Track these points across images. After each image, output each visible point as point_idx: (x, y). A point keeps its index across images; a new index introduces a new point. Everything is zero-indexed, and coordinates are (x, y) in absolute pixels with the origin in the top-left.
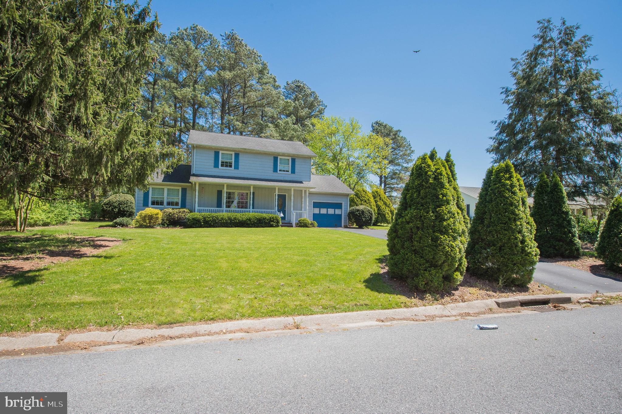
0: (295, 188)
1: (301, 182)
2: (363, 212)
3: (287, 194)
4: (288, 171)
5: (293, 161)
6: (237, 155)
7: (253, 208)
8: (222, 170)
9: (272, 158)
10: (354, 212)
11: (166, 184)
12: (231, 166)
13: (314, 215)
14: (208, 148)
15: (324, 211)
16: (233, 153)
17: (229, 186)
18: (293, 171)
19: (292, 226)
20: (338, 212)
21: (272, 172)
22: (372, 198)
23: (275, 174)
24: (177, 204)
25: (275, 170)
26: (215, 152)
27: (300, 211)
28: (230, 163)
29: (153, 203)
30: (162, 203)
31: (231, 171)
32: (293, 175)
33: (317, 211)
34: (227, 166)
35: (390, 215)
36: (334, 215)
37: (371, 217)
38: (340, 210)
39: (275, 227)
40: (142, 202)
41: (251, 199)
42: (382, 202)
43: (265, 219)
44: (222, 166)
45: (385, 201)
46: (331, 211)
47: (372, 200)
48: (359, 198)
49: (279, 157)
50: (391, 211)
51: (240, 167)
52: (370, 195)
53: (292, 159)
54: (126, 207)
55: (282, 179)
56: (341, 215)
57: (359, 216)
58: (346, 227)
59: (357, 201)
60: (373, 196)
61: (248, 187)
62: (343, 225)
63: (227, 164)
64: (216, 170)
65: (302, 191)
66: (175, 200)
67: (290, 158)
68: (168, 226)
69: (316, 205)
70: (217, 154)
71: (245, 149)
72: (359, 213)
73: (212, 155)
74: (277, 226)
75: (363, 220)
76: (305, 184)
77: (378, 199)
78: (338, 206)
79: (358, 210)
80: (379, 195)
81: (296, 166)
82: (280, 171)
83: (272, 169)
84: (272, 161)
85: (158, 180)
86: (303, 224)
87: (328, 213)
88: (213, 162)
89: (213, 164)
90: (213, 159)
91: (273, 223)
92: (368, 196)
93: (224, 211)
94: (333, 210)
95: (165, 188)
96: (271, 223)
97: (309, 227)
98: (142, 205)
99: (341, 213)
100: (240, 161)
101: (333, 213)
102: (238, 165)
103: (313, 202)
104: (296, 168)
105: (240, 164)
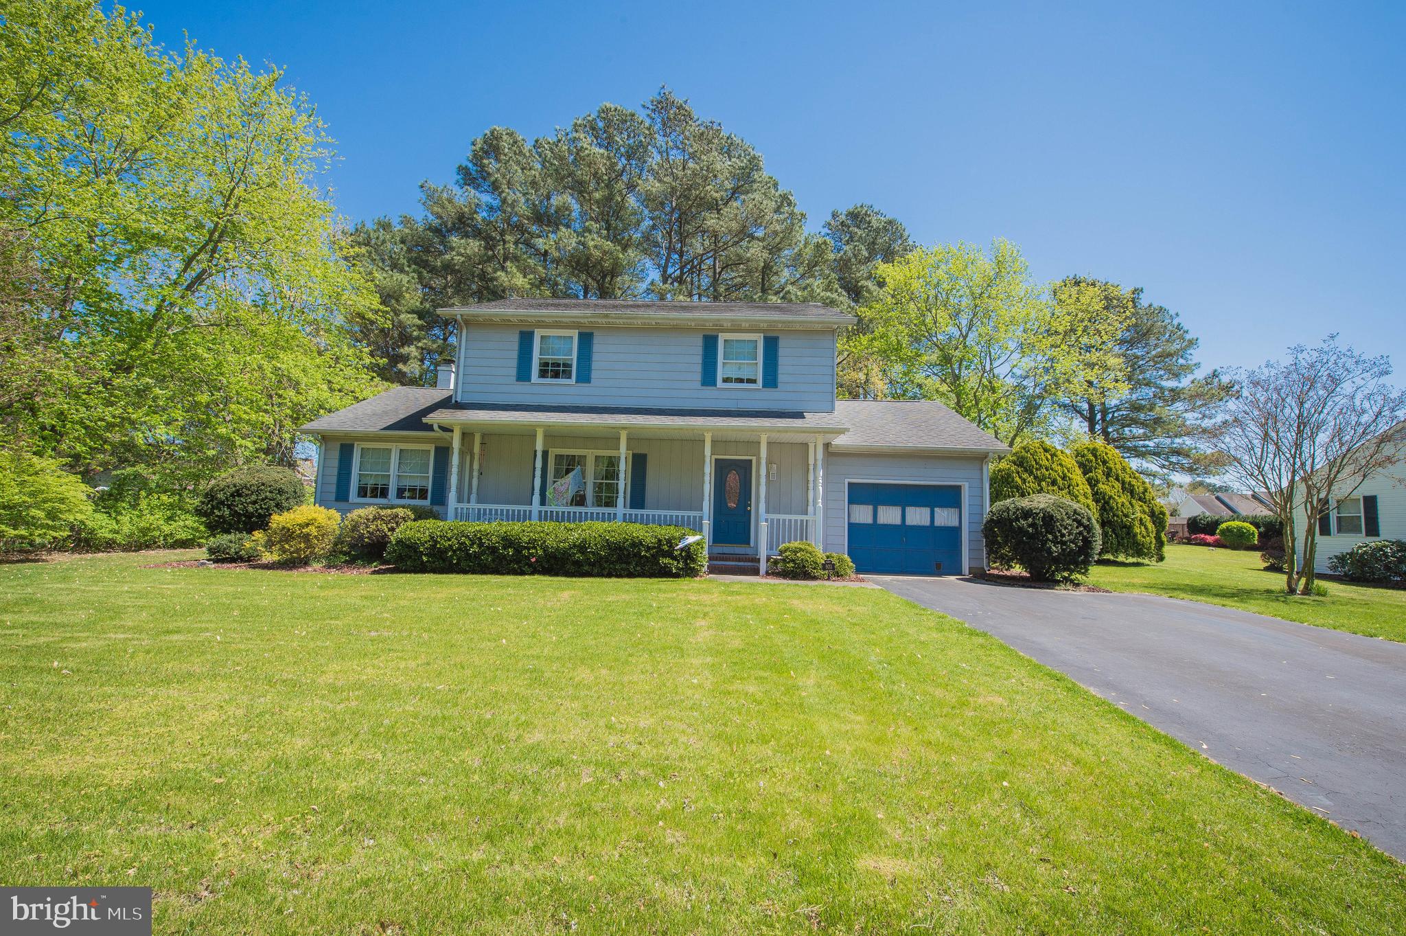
0: (775, 436)
1: (799, 415)
2: (1049, 520)
3: (754, 459)
4: (754, 381)
5: (771, 344)
6: (587, 338)
8: (540, 387)
9: (699, 341)
10: (1011, 521)
11: (399, 437)
12: (567, 375)
13: (854, 528)
14: (504, 324)
15: (889, 515)
16: (575, 333)
17: (553, 436)
18: (771, 380)
19: (755, 572)
20: (945, 517)
21: (698, 385)
22: (1079, 471)
23: (709, 392)
24: (423, 494)
25: (709, 378)
27: (804, 518)
28: (565, 365)
29: (362, 492)
30: (384, 493)
31: (565, 390)
32: (770, 394)
33: (863, 514)
34: (556, 375)
35: (1150, 526)
36: (932, 530)
37: (1085, 540)
38: (953, 512)
39: (677, 576)
40: (333, 488)
42: (1118, 485)
43: (637, 544)
44: (543, 374)
45: (1127, 479)
46: (918, 516)
47: (1077, 476)
48: (1031, 473)
49: (722, 337)
50: (1152, 514)
51: (594, 374)
52: (1070, 462)
53: (766, 339)
54: (254, 503)
55: (732, 406)
56: (955, 532)
57: (1031, 536)
58: (980, 576)
59: (1024, 481)
60: (1081, 465)
62: (966, 567)
63: (553, 370)
64: (523, 387)
65: (806, 445)
66: (418, 483)
67: (759, 338)
69: (858, 494)
70: (526, 339)
71: (607, 315)
72: (1033, 525)
73: (512, 343)
74: (689, 571)
75: (1049, 551)
76: (811, 420)
77: (1099, 474)
78: (949, 496)
79: (1027, 514)
80: (1105, 462)
81: (781, 361)
82: (726, 380)
83: (698, 377)
84: (699, 350)
85: (374, 427)
86: (792, 565)
87: (909, 522)
88: (514, 363)
89: (514, 372)
90: (515, 354)
91: (667, 561)
92: (1061, 465)
93: (535, 514)
94: (926, 511)
95: (395, 448)
96: (664, 561)
97: (814, 578)
98: (333, 497)
99: (956, 523)
100: (595, 357)
101: (926, 522)
102: (589, 370)
103: (850, 484)
104: (781, 370)
105: (594, 365)
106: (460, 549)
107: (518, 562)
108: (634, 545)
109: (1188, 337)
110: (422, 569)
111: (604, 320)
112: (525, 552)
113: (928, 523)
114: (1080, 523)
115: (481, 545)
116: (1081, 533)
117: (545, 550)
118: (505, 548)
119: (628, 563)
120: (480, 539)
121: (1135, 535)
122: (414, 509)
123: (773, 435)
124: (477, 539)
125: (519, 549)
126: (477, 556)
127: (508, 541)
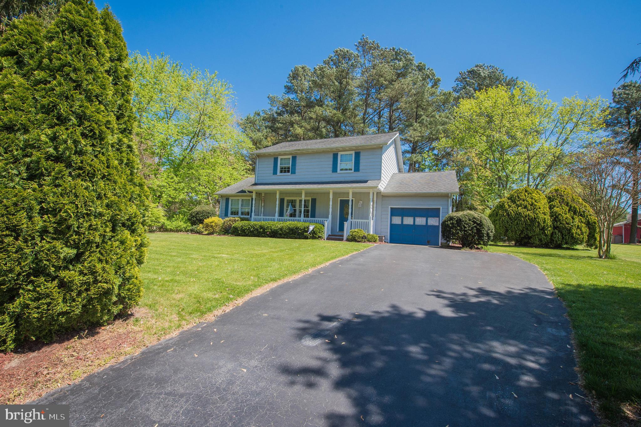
0: (356, 191)
1: (366, 182)
2: (459, 221)
3: (351, 199)
4: (351, 170)
5: (357, 155)
6: (294, 158)
8: (280, 176)
9: (331, 156)
11: (242, 195)
12: (289, 171)
13: (392, 226)
14: (270, 156)
15: (408, 221)
16: (290, 157)
18: (357, 168)
19: (342, 240)
20: (431, 221)
21: (331, 172)
23: (334, 175)
24: (248, 214)
25: (335, 169)
26: (274, 158)
28: (288, 168)
29: (232, 213)
30: (238, 213)
31: (288, 177)
32: (357, 174)
33: (397, 220)
34: (285, 172)
36: (425, 227)
38: (434, 219)
40: (224, 212)
44: (281, 172)
46: (421, 221)
49: (340, 154)
51: (296, 171)
53: (355, 153)
54: (201, 216)
55: (342, 180)
56: (437, 228)
58: (442, 246)
63: (285, 170)
64: (275, 177)
66: (247, 210)
67: (353, 153)
69: (395, 212)
70: (276, 160)
71: (299, 150)
73: (271, 161)
76: (370, 184)
78: (435, 213)
81: (361, 161)
82: (341, 170)
83: (331, 169)
84: (331, 159)
85: (234, 192)
87: (417, 223)
88: (272, 169)
89: (272, 172)
90: (272, 166)
93: (276, 219)
94: (424, 219)
95: (240, 198)
96: (306, 234)
97: (358, 242)
98: (224, 215)
99: (437, 224)
100: (297, 165)
102: (295, 169)
104: (361, 164)
105: (297, 168)
107: (264, 234)
108: (296, 228)
110: (239, 235)
111: (299, 152)
112: (266, 231)
113: (425, 224)
115: (254, 228)
117: (271, 230)
118: (260, 229)
119: (295, 234)
120: (254, 226)
122: (241, 218)
123: (354, 190)
125: (264, 229)
126: (253, 232)
127: (261, 227)
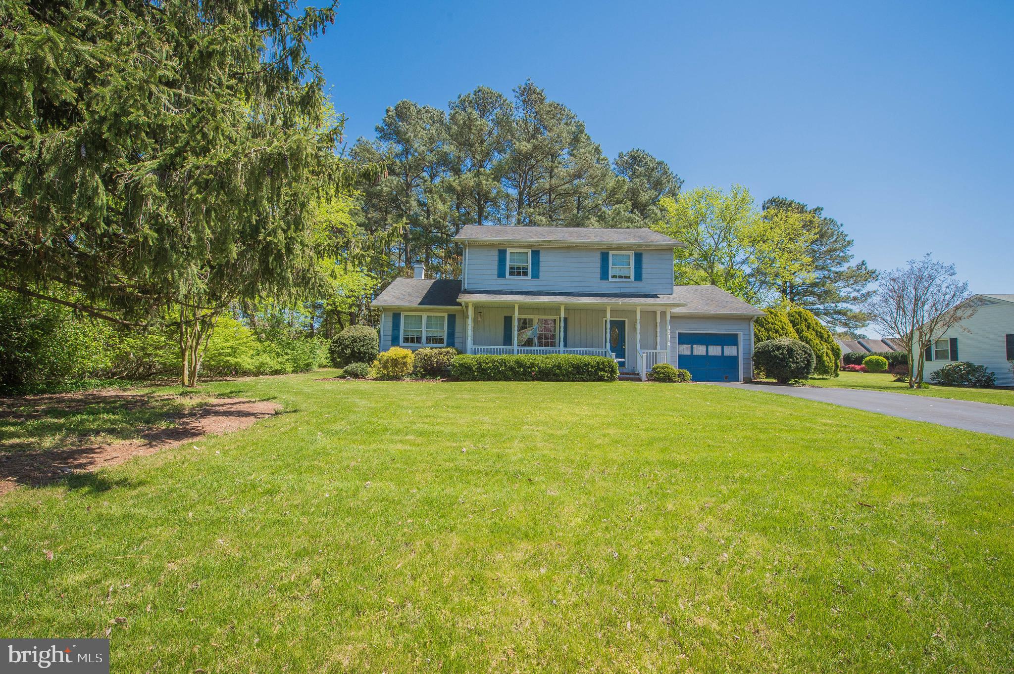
1: (655, 296)
2: (790, 351)
3: (627, 320)
4: (629, 277)
5: (638, 257)
6: (536, 254)
7: (565, 346)
8: (511, 281)
9: (598, 255)
10: (770, 352)
11: (425, 309)
12: (525, 274)
13: (682, 357)
14: (490, 245)
15: (700, 350)
16: (529, 251)
17: (523, 308)
18: (638, 277)
19: (640, 380)
20: (729, 351)
21: (599, 280)
22: (791, 325)
23: (604, 283)
24: (441, 341)
25: (604, 275)
26: (499, 251)
27: (655, 351)
28: (524, 268)
29: (406, 340)
30: (419, 340)
31: (525, 281)
32: (639, 284)
33: (685, 349)
34: (519, 274)
35: (831, 356)
36: (723, 358)
37: (808, 361)
38: (734, 348)
39: (607, 381)
40: (390, 338)
41: (562, 330)
42: (814, 333)
43: (587, 365)
44: (511, 274)
45: (819, 330)
46: (715, 351)
47: (790, 328)
48: (763, 326)
49: (612, 253)
50: (833, 350)
51: (540, 274)
52: (786, 320)
53: (635, 254)
54: (363, 346)
55: (619, 291)
56: (736, 358)
57: (782, 360)
58: (748, 381)
60: (792, 322)
61: (555, 309)
62: (741, 376)
63: (520, 271)
64: (501, 281)
65: (655, 313)
66: (437, 335)
67: (632, 253)
68: (423, 377)
69: (684, 339)
70: (502, 254)
71: (550, 241)
72: (782, 354)
73: (494, 256)
74: (612, 379)
75: (790, 367)
76: (663, 299)
77: (803, 326)
78: (732, 340)
79: (779, 348)
80: (806, 320)
81: (644, 266)
82: (614, 277)
83: (599, 275)
84: (599, 261)
86: (662, 375)
87: (710, 354)
88: (496, 267)
89: (496, 272)
90: (496, 263)
91: (603, 373)
92: (781, 321)
93: (515, 351)
94: (719, 348)
95: (424, 315)
96: (600, 373)
97: (675, 382)
98: (390, 343)
99: (736, 355)
100: (541, 264)
101: (719, 354)
102: (538, 271)
103: (679, 333)
104: (644, 271)
105: (541, 269)
106: (494, 368)
107: (524, 375)
108: (585, 365)
109: (848, 239)
110: (474, 379)
111: (546, 244)
112: (528, 370)
113: (720, 354)
114: (806, 353)
115: (506, 366)
116: (806, 357)
117: (539, 368)
118: (518, 367)
119: (583, 375)
120: (505, 363)
121: (824, 361)
123: (643, 307)
124: (503, 363)
125: (525, 368)
126: (503, 372)
127: (519, 364)
